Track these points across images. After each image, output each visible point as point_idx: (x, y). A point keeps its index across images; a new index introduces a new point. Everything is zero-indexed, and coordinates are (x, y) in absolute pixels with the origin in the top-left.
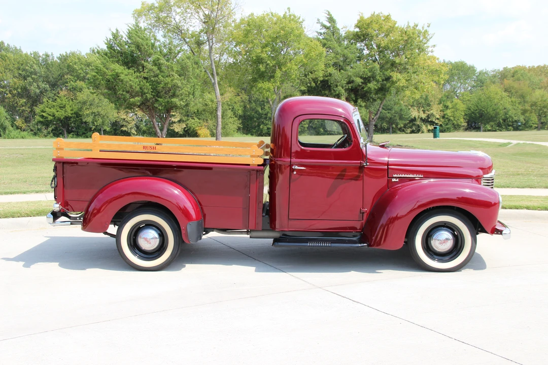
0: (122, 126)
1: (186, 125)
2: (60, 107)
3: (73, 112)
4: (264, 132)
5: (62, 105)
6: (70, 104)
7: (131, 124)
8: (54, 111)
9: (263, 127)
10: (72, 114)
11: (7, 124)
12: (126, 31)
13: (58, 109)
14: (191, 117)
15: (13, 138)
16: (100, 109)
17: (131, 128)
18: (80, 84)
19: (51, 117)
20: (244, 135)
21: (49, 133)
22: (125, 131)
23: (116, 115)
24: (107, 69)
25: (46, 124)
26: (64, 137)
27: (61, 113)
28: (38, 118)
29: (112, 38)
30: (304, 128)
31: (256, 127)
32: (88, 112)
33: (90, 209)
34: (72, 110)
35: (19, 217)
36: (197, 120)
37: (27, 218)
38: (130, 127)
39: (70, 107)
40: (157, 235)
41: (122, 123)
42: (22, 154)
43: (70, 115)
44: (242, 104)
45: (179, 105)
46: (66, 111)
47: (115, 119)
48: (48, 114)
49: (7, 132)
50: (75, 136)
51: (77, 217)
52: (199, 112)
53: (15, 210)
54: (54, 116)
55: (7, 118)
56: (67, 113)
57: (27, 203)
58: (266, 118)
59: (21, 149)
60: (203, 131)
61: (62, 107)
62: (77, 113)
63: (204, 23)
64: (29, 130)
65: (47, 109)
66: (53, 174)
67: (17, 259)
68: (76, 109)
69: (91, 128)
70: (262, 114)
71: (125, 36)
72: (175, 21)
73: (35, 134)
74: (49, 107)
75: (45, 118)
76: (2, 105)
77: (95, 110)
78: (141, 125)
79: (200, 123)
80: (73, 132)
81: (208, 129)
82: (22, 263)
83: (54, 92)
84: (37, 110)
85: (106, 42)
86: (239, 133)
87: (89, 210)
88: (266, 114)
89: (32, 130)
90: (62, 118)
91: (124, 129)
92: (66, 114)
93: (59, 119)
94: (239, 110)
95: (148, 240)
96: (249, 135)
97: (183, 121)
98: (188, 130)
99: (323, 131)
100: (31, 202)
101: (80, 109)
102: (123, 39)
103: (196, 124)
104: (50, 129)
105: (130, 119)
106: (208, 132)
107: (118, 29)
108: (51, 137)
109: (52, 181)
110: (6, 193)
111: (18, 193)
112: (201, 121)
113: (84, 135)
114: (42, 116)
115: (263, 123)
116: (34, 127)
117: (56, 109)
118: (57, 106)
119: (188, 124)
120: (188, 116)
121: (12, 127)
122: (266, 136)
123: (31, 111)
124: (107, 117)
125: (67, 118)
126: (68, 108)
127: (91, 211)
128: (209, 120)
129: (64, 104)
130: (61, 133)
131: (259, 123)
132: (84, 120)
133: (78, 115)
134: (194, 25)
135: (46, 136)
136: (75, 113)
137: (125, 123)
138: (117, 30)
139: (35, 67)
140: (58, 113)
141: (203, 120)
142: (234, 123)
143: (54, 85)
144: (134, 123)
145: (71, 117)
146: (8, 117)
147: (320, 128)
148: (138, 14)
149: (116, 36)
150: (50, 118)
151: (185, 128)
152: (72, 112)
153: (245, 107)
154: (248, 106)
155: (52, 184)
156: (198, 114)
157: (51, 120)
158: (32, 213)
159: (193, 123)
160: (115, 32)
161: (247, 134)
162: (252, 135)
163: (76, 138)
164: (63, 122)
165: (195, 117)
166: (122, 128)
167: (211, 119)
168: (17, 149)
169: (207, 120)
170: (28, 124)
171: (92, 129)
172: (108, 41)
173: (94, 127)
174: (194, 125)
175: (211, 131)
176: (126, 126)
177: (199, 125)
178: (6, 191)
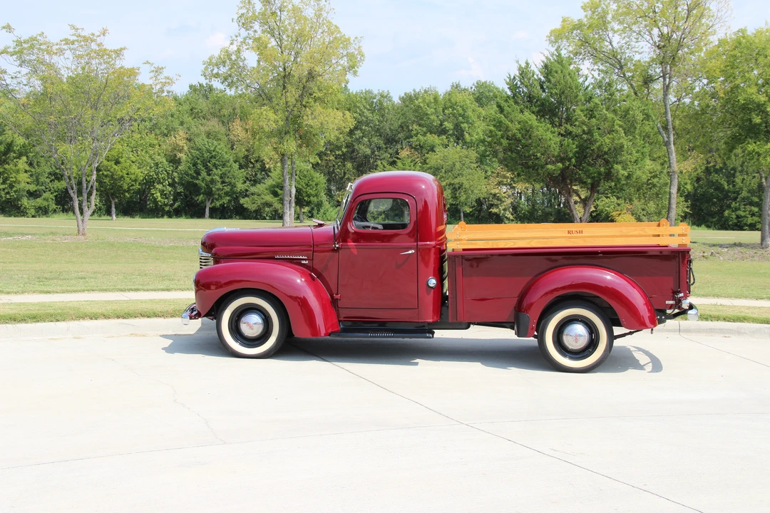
0: (491, 206)
4: (730, 223)
7: (505, 204)
9: (729, 214)
12: (540, 65)
14: (604, 194)
16: (463, 180)
17: (505, 210)
18: (433, 139)
20: (695, 227)
22: (495, 214)
23: (484, 189)
24: (512, 121)
29: (518, 74)
31: (716, 214)
36: (614, 199)
38: (504, 207)
41: (491, 200)
44: (694, 175)
47: (482, 196)
58: (736, 199)
60: (624, 218)
63: (658, 47)
70: (730, 192)
71: (537, 72)
72: (612, 46)
77: (456, 181)
78: (520, 205)
79: (619, 205)
81: (633, 214)
83: (390, 151)
85: (508, 80)
88: (735, 192)
91: (494, 210)
94: (686, 184)
96: (704, 227)
98: (598, 214)
102: (535, 76)
103: (612, 207)
105: (505, 195)
106: (632, 220)
107: (529, 62)
112: (622, 202)
115: (729, 207)
119: (597, 205)
122: (734, 229)
124: (472, 191)
128: (634, 200)
131: (721, 206)
134: (642, 51)
137: (495, 202)
138: (527, 64)
139: (367, 113)
141: (625, 200)
142: (678, 206)
143: (391, 141)
144: (509, 201)
148: (556, 37)
149: (524, 73)
151: (593, 212)
156: (617, 190)
159: (608, 204)
160: (523, 65)
161: (699, 225)
162: (708, 227)
165: (610, 195)
166: (491, 210)
167: (639, 200)
169: (631, 200)
172: (510, 80)
174: (609, 207)
175: (638, 218)
176: (497, 206)
177: (618, 208)
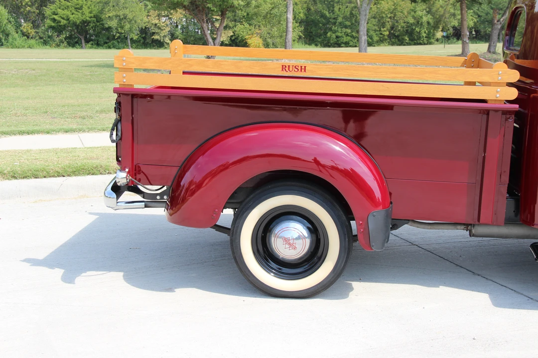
0: (154, 34)
1: (233, 32)
2: (76, 8)
3: (92, 15)
4: (332, 42)
5: (78, 6)
6: (89, 5)
7: (164, 31)
8: (69, 13)
9: (331, 35)
10: (91, 17)
11: (10, 28)
13: (73, 11)
14: (240, 22)
15: (19, 48)
16: (127, 12)
17: (165, 36)
19: (65, 22)
20: (307, 46)
21: (62, 42)
22: (157, 40)
23: (145, 19)
25: (59, 29)
26: (82, 47)
27: (77, 16)
28: (48, 22)
30: (384, 35)
31: (321, 35)
32: (111, 15)
33: (185, 181)
34: (91, 13)
35: (45, 177)
36: (247, 25)
37: (58, 178)
38: (163, 35)
39: (89, 8)
40: (305, 233)
41: (153, 29)
42: (34, 70)
43: (88, 18)
44: (305, 6)
45: (237, 6)
46: (83, 14)
47: (144, 25)
48: (61, 17)
49: (10, 39)
50: (95, 46)
51: (157, 194)
52: (250, 16)
53: (39, 165)
54: (68, 19)
55: (10, 22)
56: (84, 16)
57: (56, 151)
58: (335, 23)
59: (30, 62)
60: (255, 40)
61: (79, 8)
62: (97, 15)
64: (38, 37)
65: (59, 10)
66: (114, 116)
67: (50, 262)
68: (95, 10)
69: (114, 36)
70: (330, 18)
73: (45, 43)
74: (62, 7)
75: (57, 23)
76: (2, 5)
77: (121, 13)
78: (177, 33)
79: (250, 30)
80: (92, 40)
81: (261, 37)
82: (59, 272)
84: (48, 11)
86: (300, 44)
87: (182, 184)
88: (334, 19)
89: (41, 38)
90: (78, 22)
91: (156, 37)
92: (83, 18)
93: (75, 24)
94: (300, 13)
95: (291, 242)
96: (313, 45)
97: (230, 28)
98: (235, 39)
99: (408, 39)
100: (62, 150)
101: (102, 11)
103: (245, 32)
104: (63, 37)
105: (163, 25)
106: (260, 41)
108: (65, 47)
109: (113, 129)
110: (22, 133)
111: (38, 132)
112: (252, 28)
113: (106, 45)
114: (54, 20)
115: (330, 29)
116: (44, 33)
117: (71, 11)
118: (72, 7)
119: (235, 31)
120: (235, 21)
121: (17, 33)
122: (334, 47)
123: (39, 14)
124: (135, 22)
125: (85, 23)
126: (86, 10)
127: (186, 186)
128: (262, 26)
129: (81, 5)
130: (77, 42)
131: (325, 29)
132: (106, 26)
133: (98, 19)
135: (58, 46)
136: (94, 17)
137: (157, 30)
140: (74, 16)
141: (255, 26)
142: (293, 31)
144: (168, 29)
145: (89, 22)
146: (12, 19)
147: (405, 35)
150: (63, 22)
151: (232, 36)
152: (90, 15)
153: (309, 9)
154: (312, 8)
155: (111, 135)
156: (248, 18)
157: (64, 25)
158: (66, 171)
159: (241, 29)
161: (310, 44)
162: (316, 45)
163: (95, 48)
164: (80, 28)
165: (244, 23)
166: (153, 37)
167: (265, 26)
168: (26, 62)
169: (259, 26)
170: (37, 30)
171: (116, 37)
173: (118, 35)
174: (243, 32)
175: (265, 40)
176: (158, 34)
177: (250, 32)
178: (20, 129)
